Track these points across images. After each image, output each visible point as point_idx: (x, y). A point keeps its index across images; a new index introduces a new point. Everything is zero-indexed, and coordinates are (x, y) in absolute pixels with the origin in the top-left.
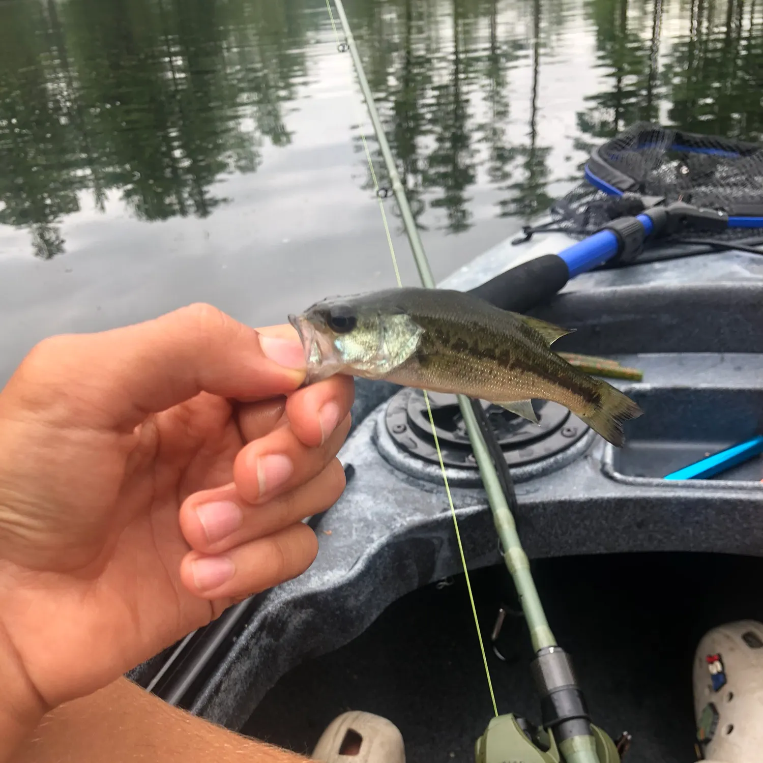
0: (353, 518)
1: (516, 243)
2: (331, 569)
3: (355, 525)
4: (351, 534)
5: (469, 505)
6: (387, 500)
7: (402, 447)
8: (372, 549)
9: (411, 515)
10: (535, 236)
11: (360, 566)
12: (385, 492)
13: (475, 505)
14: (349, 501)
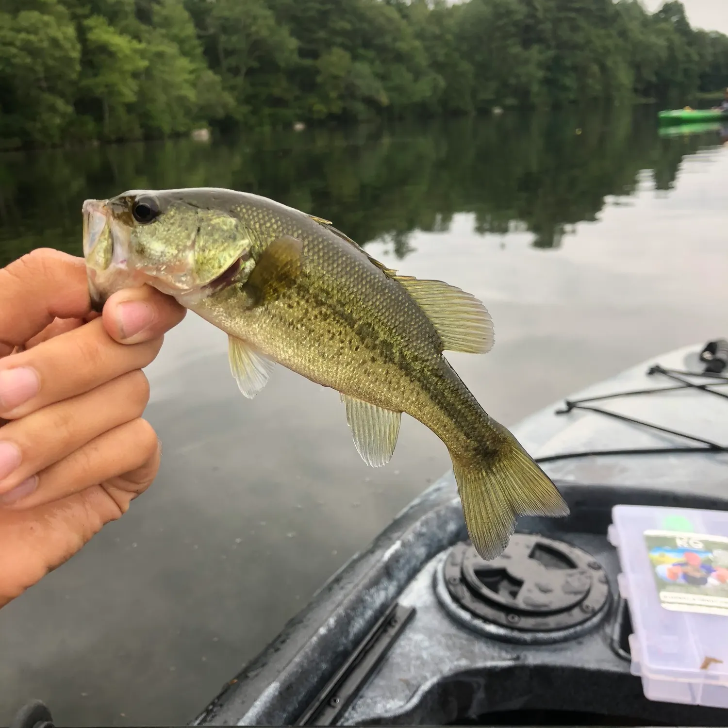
0: (412, 655)
1: (559, 413)
2: (393, 698)
3: (413, 662)
4: (409, 670)
5: (504, 659)
6: (440, 643)
7: (456, 599)
8: (426, 687)
9: (458, 660)
10: (575, 411)
11: (415, 700)
12: (439, 636)
13: (509, 660)
14: (410, 639)
